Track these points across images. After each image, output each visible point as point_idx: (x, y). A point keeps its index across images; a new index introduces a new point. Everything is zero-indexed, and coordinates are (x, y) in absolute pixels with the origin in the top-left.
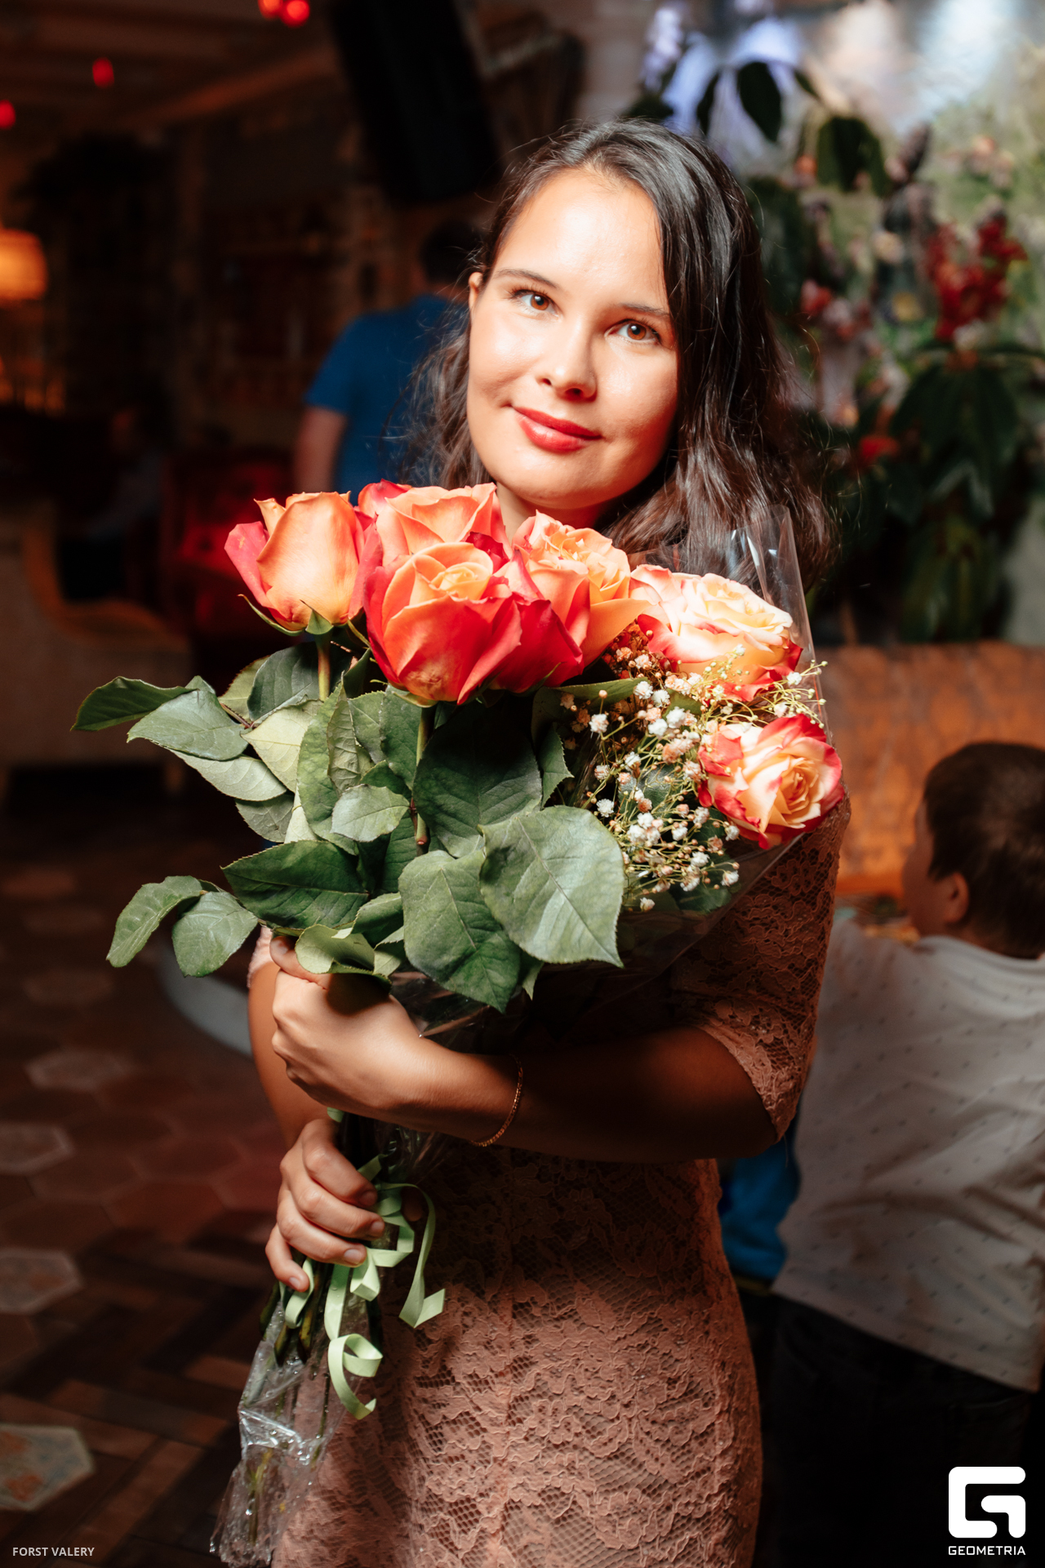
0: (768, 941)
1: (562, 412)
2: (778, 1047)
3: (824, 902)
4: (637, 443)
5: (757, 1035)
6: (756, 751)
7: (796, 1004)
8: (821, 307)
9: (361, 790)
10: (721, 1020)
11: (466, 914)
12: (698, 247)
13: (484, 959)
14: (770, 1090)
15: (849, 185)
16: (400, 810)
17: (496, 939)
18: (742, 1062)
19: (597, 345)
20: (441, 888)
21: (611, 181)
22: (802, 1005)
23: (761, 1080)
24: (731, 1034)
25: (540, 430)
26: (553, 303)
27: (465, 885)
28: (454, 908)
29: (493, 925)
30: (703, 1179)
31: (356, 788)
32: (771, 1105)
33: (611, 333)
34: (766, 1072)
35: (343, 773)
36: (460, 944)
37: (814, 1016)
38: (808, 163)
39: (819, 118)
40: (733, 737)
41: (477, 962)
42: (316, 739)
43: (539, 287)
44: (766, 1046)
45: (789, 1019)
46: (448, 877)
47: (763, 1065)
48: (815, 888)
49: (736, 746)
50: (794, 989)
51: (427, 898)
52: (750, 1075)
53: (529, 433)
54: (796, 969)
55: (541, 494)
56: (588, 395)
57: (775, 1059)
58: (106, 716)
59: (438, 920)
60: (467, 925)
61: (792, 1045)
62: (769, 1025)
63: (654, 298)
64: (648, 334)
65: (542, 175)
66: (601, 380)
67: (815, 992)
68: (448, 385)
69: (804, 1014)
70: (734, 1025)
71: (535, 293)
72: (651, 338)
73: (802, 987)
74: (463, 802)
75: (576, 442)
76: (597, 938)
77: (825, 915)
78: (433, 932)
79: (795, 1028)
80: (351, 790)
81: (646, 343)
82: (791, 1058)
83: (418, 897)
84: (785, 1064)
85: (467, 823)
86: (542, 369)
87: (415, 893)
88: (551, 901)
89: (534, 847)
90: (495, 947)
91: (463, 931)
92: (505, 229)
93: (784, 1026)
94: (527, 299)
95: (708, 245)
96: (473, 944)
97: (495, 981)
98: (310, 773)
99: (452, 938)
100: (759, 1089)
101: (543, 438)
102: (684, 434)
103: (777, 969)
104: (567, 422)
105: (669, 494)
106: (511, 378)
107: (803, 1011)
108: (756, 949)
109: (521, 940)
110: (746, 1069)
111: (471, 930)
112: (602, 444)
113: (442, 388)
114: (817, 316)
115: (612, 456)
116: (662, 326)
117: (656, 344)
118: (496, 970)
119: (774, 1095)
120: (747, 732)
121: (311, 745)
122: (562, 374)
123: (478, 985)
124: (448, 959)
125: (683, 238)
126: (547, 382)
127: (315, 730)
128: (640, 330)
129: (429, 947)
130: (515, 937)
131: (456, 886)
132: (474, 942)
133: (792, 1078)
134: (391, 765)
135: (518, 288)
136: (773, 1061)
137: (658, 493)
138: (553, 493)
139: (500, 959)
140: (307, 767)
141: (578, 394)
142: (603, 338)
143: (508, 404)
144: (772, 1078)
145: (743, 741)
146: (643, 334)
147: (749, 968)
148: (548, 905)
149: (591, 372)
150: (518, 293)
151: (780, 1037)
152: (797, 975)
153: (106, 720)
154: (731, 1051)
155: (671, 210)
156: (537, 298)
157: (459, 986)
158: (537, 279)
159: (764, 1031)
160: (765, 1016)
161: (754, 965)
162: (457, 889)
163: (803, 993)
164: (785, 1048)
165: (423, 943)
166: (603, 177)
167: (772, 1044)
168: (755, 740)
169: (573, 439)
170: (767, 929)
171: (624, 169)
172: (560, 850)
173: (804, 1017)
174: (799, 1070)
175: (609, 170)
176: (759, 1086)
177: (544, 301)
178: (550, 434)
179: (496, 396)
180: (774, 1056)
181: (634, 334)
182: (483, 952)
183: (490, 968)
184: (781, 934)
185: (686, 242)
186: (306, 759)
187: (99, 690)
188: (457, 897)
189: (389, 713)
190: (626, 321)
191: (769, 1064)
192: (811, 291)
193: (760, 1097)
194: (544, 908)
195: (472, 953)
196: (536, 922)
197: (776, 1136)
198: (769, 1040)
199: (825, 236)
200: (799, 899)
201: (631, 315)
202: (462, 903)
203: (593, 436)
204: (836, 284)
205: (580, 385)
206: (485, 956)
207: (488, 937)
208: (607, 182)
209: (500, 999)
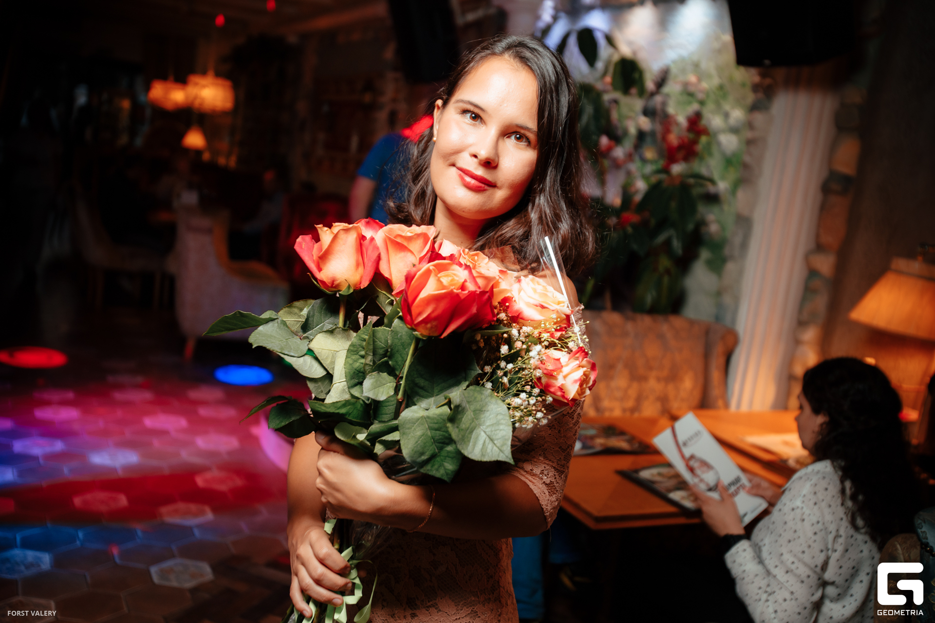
0: (550, 434)
1: (480, 172)
2: (552, 485)
3: (578, 418)
4: (512, 192)
5: (542, 479)
6: (567, 365)
7: (561, 465)
8: (610, 149)
9: (376, 374)
10: (526, 471)
11: (435, 437)
12: (555, 101)
13: (442, 457)
14: (547, 506)
15: (626, 91)
16: (393, 384)
17: (450, 448)
18: (535, 492)
19: (501, 142)
20: (422, 424)
21: (516, 64)
22: (564, 466)
23: (543, 501)
24: (530, 478)
25: (468, 179)
26: (481, 119)
27: (437, 423)
28: (429, 433)
29: (449, 440)
30: (504, 547)
31: (374, 373)
32: (547, 513)
33: (507, 137)
34: (546, 497)
35: (368, 366)
36: (431, 451)
37: (568, 471)
38: (608, 79)
39: (616, 58)
40: (556, 358)
41: (438, 459)
42: (354, 348)
43: (476, 111)
44: (546, 484)
45: (557, 472)
46: (427, 419)
47: (545, 494)
48: (574, 410)
49: (557, 362)
50: (560, 458)
51: (415, 429)
52: (539, 498)
53: (462, 179)
54: (562, 449)
55: (464, 210)
56: (494, 165)
57: (550, 491)
58: (223, 329)
59: (421, 439)
60: (435, 441)
61: (558, 484)
62: (548, 475)
63: (531, 123)
64: (524, 140)
65: (482, 57)
66: (501, 159)
67: (569, 460)
68: (419, 152)
69: (564, 470)
70: (532, 474)
71: (473, 113)
72: (525, 142)
73: (564, 458)
74: (427, 382)
75: (484, 187)
76: (501, 450)
77: (578, 424)
78: (418, 445)
79: (560, 477)
80: (372, 375)
81: (523, 144)
82: (557, 491)
83: (409, 428)
84: (555, 494)
85: (428, 392)
86: (473, 150)
87: (407, 426)
88: (475, 431)
89: (467, 405)
90: (448, 452)
91: (432, 444)
92: (461, 80)
93: (555, 475)
94: (469, 115)
95: (558, 101)
96: (437, 451)
97: (447, 468)
98: (351, 364)
99: (427, 448)
100: (543, 505)
101: (469, 183)
102: (536, 189)
103: (553, 448)
104: (482, 177)
105: (524, 217)
106: (458, 152)
107: (564, 469)
108: (545, 438)
109: (462, 449)
110: (537, 496)
111: (437, 444)
112: (496, 189)
113: (416, 153)
114: (606, 153)
115: (500, 195)
116: (532, 137)
117: (528, 145)
118: (448, 463)
119: (549, 508)
120: (562, 356)
121: (352, 351)
122: (484, 153)
123: (437, 470)
124: (424, 458)
125: (549, 97)
126: (475, 156)
127: (354, 344)
128: (521, 137)
129: (415, 452)
130: (460, 447)
131: (431, 423)
132: (438, 449)
133: (557, 500)
134: (390, 363)
135: (466, 109)
136: (549, 492)
137: (518, 216)
138: (470, 210)
139: (451, 458)
140: (349, 361)
141: (490, 164)
142: (504, 139)
143: (453, 165)
144: (548, 500)
145: (561, 360)
146: (522, 140)
147: (541, 447)
148: (474, 433)
149: (497, 154)
150: (465, 112)
151: (553, 481)
152: (562, 452)
153: (223, 331)
154: (530, 487)
155: (545, 82)
156: (473, 115)
157: (428, 470)
158: (476, 106)
159: (546, 478)
160: (546, 470)
161: (543, 446)
162: (431, 425)
163: (564, 460)
164: (554, 486)
165: (413, 450)
166: (513, 62)
167: (549, 484)
168: (567, 360)
169: (483, 185)
170: (550, 429)
171: (524, 60)
172: (478, 407)
173: (564, 471)
174: (560, 496)
175: (517, 60)
176: (543, 504)
177: (476, 117)
178: (473, 182)
179: (448, 160)
180: (549, 489)
181: (518, 139)
182: (442, 455)
183: (444, 462)
184: (557, 432)
185: (549, 98)
186: (349, 357)
187: (226, 316)
188: (431, 429)
189: (393, 338)
190: (516, 132)
191: (547, 493)
192: (604, 141)
193: (542, 509)
194: (472, 434)
195: (436, 455)
196: (469, 441)
197: (547, 527)
198: (548, 482)
199: (615, 115)
200: (566, 416)
201: (519, 130)
202: (434, 431)
203: (492, 185)
204: (616, 138)
205: (492, 160)
206: (443, 456)
207: (445, 447)
208: (516, 65)
209: (449, 476)
